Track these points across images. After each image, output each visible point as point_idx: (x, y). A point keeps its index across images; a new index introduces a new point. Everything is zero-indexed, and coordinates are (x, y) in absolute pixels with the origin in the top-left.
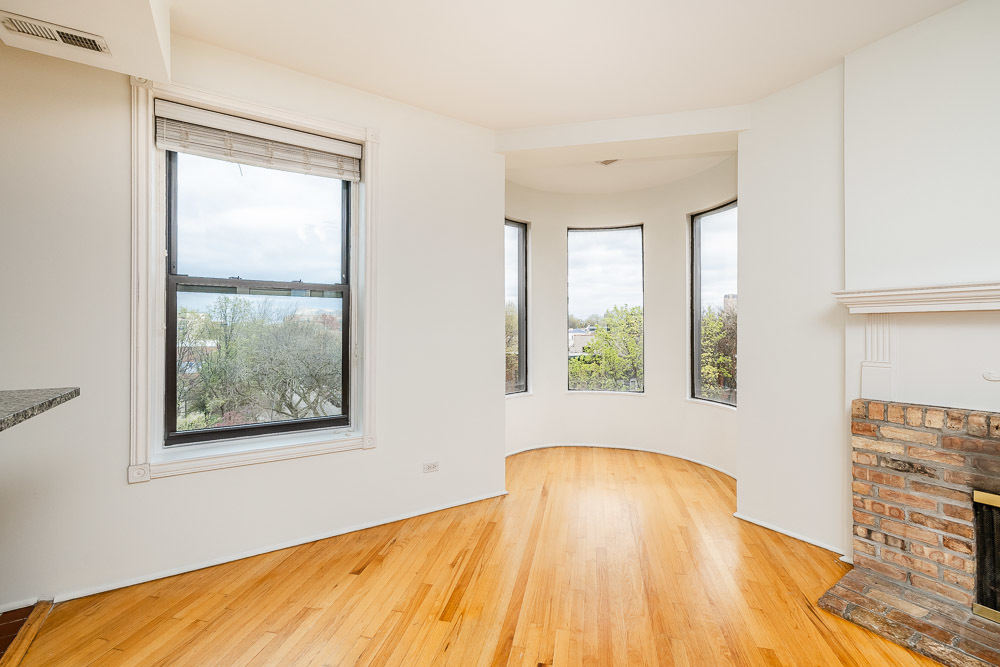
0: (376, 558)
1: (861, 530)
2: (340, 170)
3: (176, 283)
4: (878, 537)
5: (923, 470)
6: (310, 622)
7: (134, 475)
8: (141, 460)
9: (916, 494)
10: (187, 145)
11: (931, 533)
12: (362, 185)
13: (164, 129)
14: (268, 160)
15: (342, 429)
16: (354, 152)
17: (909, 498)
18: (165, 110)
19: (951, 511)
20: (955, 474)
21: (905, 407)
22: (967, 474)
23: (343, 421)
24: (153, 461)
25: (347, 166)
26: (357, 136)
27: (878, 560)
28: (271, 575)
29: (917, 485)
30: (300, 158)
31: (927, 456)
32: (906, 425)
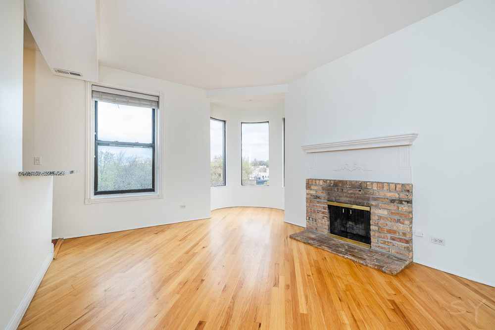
0: (163, 231)
1: (308, 218)
2: (151, 105)
3: (98, 143)
4: (311, 219)
5: (319, 198)
6: (141, 242)
7: (86, 202)
8: (88, 198)
9: (318, 205)
10: (101, 99)
11: (321, 215)
12: (159, 110)
13: (94, 95)
14: (127, 103)
15: (153, 192)
16: (156, 99)
17: (317, 206)
18: (95, 88)
19: (324, 208)
20: (325, 198)
21: (316, 180)
22: (326, 197)
23: (153, 190)
24: (92, 198)
25: (154, 104)
26: (157, 94)
27: (311, 226)
28: (129, 234)
29: (318, 202)
30: (137, 102)
31: (320, 194)
32: (316, 185)
